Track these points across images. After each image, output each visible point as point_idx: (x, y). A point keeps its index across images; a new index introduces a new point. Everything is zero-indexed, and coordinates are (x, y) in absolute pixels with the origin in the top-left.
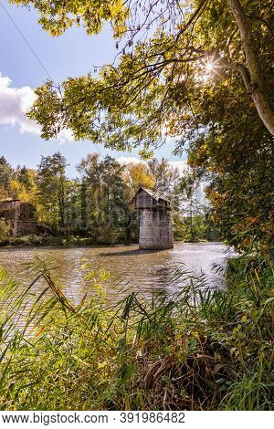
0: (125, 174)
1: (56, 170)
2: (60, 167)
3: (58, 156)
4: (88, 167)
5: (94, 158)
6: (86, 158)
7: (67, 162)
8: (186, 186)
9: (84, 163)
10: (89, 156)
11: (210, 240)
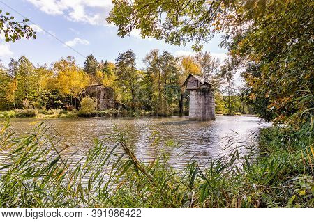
0: (178, 64)
1: (128, 62)
2: (131, 60)
3: (130, 52)
4: (151, 60)
5: (155, 54)
6: (149, 53)
7: (136, 57)
8: (226, 72)
9: (148, 57)
10: (152, 52)
11: (244, 113)
